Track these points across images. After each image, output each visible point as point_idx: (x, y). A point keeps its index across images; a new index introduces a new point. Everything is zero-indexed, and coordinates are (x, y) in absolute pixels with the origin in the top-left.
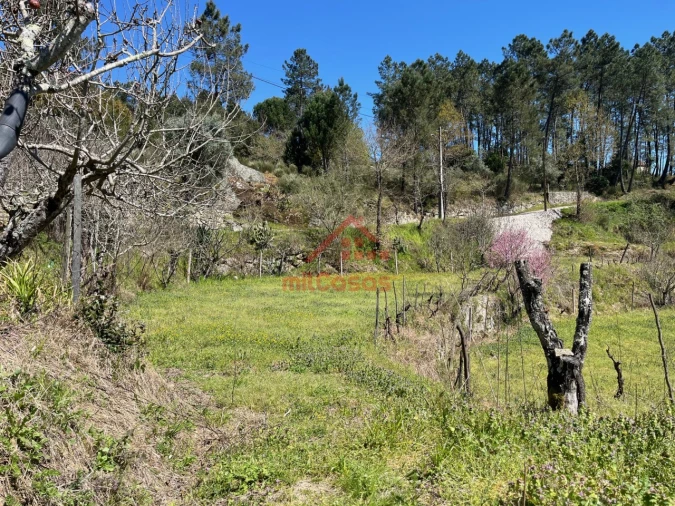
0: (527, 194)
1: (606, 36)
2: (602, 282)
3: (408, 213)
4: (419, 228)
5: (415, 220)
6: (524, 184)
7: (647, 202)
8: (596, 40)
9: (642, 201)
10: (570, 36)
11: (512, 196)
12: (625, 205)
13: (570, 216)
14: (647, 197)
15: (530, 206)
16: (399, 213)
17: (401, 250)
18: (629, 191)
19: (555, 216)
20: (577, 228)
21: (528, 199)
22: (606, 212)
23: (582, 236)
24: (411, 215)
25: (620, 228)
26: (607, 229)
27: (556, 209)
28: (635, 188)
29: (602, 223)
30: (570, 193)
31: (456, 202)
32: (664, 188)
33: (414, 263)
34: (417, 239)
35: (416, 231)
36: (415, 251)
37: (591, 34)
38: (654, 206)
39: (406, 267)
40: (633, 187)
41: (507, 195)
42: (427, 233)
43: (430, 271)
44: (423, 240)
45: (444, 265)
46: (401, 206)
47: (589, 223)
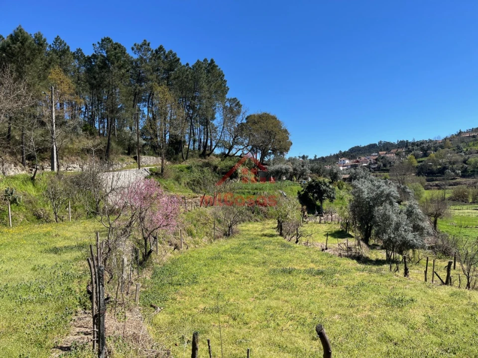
0: (122, 156)
1: (171, 52)
2: (195, 222)
3: (16, 165)
4: (33, 179)
5: (24, 172)
6: (119, 148)
7: (201, 166)
8: (164, 53)
9: (198, 166)
10: (149, 45)
11: (111, 156)
12: (188, 168)
13: (157, 174)
14: (200, 163)
15: (125, 165)
16: (6, 165)
17: (14, 201)
18: (186, 159)
19: (146, 173)
20: (163, 183)
21: (122, 160)
22: (178, 172)
23: (166, 188)
24: (18, 167)
25: (187, 184)
26: (180, 184)
27: (146, 168)
28: (190, 157)
29: (177, 179)
30: (152, 157)
31: (65, 158)
32: (205, 158)
33: (29, 214)
34: (31, 190)
35: (29, 182)
36: (30, 202)
37: (161, 48)
38: (205, 169)
39: (21, 218)
40: (189, 156)
41: (108, 156)
42: (41, 184)
43: (48, 221)
44: (38, 191)
45: (61, 215)
46: (8, 157)
47: (169, 179)
